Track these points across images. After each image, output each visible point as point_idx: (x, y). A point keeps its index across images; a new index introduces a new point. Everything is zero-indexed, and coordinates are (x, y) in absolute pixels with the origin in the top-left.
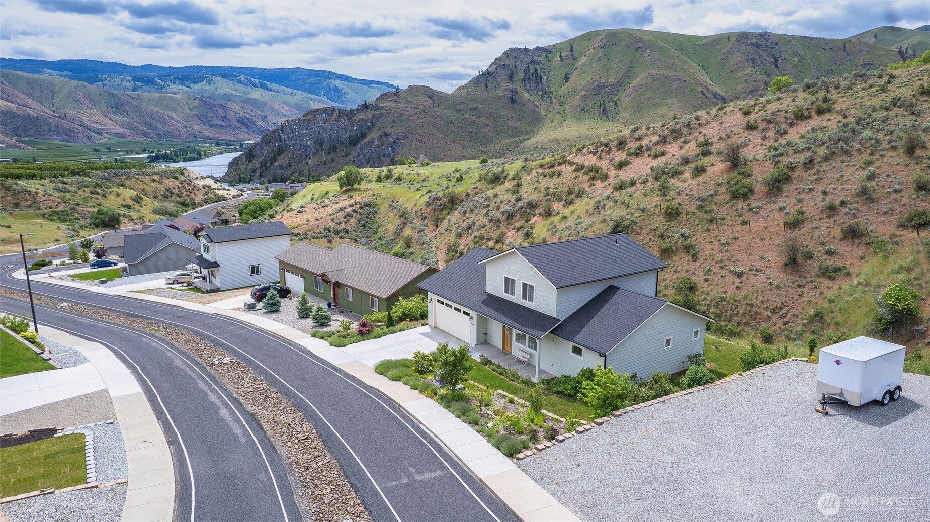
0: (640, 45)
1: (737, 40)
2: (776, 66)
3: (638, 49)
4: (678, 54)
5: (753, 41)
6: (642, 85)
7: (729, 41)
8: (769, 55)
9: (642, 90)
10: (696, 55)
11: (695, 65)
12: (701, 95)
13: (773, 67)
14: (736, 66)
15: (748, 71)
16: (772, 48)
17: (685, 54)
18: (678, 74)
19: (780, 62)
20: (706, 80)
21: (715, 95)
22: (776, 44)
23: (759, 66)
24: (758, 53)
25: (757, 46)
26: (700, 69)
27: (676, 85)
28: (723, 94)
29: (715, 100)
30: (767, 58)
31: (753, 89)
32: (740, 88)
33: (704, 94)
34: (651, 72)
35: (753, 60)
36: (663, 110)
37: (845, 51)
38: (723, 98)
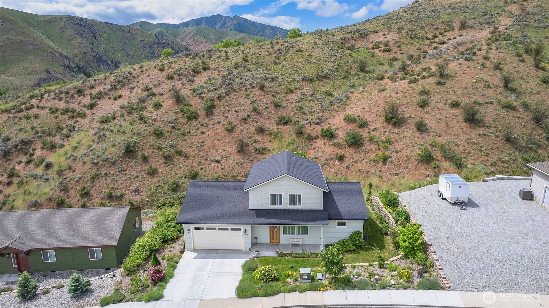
1: (67, 21)
2: (95, 39)
4: (25, 25)
5: (78, 22)
7: (62, 21)
8: (89, 32)
10: (40, 27)
11: (41, 34)
12: (51, 55)
13: (93, 39)
14: (70, 37)
15: (79, 40)
16: (90, 27)
17: (31, 26)
18: (30, 40)
19: (97, 36)
20: (51, 43)
21: (61, 54)
22: (92, 25)
23: (85, 38)
24: (83, 30)
25: (81, 25)
26: (46, 37)
28: (66, 54)
29: (61, 58)
30: (88, 33)
31: (85, 51)
32: (76, 51)
33: (53, 54)
34: (7, 36)
35: (80, 34)
36: (25, 65)
37: (130, 33)
38: (67, 57)
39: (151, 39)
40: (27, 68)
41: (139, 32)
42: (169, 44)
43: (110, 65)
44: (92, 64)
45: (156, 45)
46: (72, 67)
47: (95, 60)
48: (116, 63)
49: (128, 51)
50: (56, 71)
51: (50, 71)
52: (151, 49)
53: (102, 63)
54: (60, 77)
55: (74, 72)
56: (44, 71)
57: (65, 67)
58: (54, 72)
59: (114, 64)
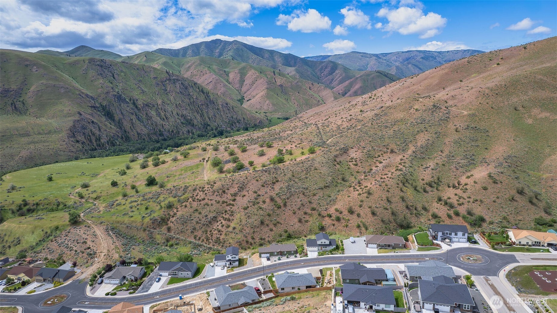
0: (28, 63)
1: (90, 63)
2: (114, 78)
3: (27, 66)
4: (54, 69)
5: (98, 63)
6: (39, 91)
7: (84, 62)
8: (108, 72)
9: (40, 94)
10: (65, 70)
11: (68, 77)
12: (80, 96)
13: (112, 78)
14: (93, 78)
15: (101, 81)
16: (109, 68)
17: (59, 69)
18: (60, 83)
19: (115, 76)
20: (77, 85)
21: (87, 95)
22: (111, 65)
23: (105, 78)
24: (103, 70)
25: (101, 66)
26: (72, 79)
27: (62, 91)
28: (91, 95)
29: (88, 99)
30: (108, 73)
31: (107, 91)
32: (99, 91)
33: (81, 96)
34: (42, 82)
35: (101, 74)
36: (60, 107)
37: (144, 70)
38: (92, 97)
39: (163, 76)
40: (62, 111)
41: (152, 69)
42: (180, 80)
43: (129, 103)
44: (114, 103)
45: (168, 82)
46: (97, 107)
47: (116, 99)
48: (134, 101)
49: (143, 89)
50: (86, 112)
51: (81, 112)
52: (164, 85)
53: (122, 102)
54: (89, 117)
55: (99, 111)
56: (77, 113)
57: (91, 107)
58: (84, 113)
59: (132, 102)
